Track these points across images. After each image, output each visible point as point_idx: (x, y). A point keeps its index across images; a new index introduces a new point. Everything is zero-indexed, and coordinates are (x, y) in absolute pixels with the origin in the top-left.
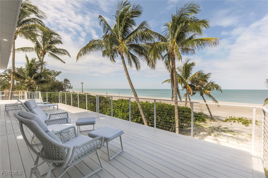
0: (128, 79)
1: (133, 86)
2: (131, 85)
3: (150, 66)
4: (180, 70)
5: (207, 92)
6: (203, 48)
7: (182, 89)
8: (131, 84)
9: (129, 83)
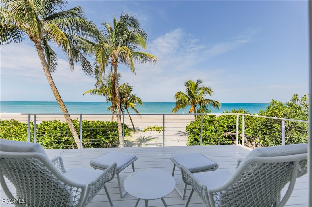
0: (51, 85)
1: (61, 98)
2: (58, 95)
3: (85, 70)
4: (105, 80)
5: (132, 105)
6: (145, 62)
7: (107, 101)
8: (57, 93)
9: (53, 91)
